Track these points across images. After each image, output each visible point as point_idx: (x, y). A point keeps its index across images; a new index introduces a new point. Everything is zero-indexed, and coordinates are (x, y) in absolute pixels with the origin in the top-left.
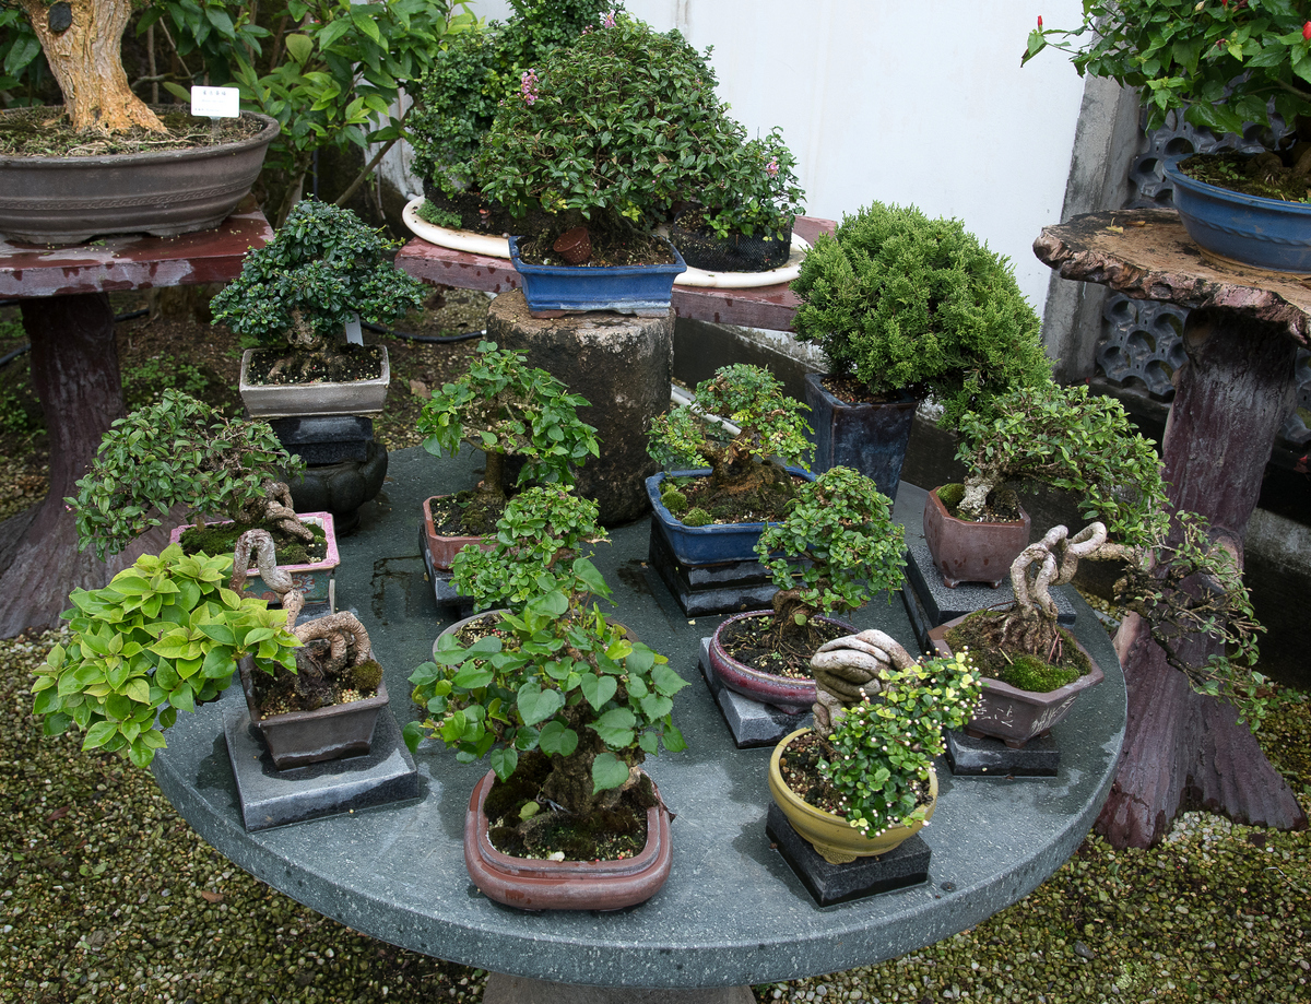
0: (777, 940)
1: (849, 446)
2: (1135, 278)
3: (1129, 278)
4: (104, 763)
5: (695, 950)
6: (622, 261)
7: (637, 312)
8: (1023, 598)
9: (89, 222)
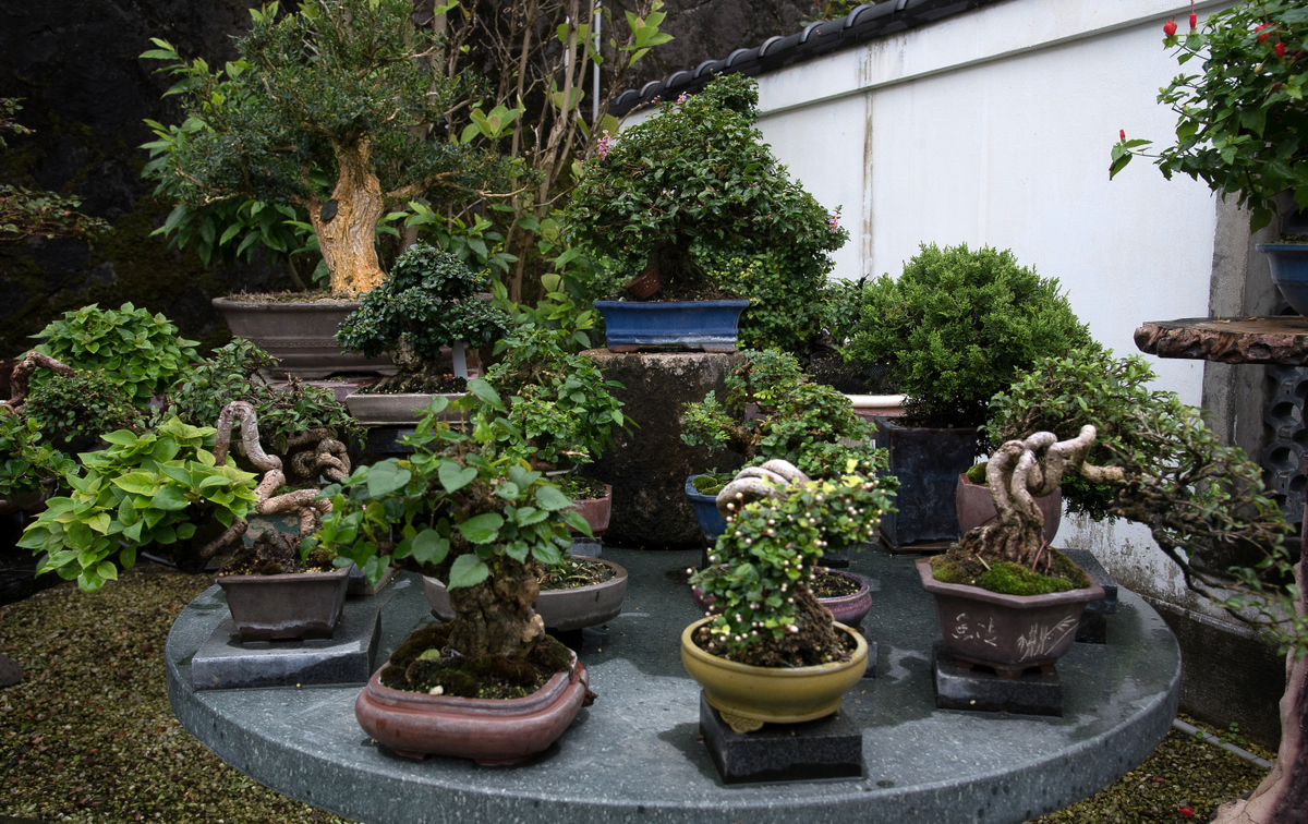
0: (659, 804)
1: (909, 471)
2: (1230, 344)
3: (1225, 345)
4: (273, 812)
5: (565, 804)
6: (691, 298)
7: (705, 346)
8: (1001, 499)
9: (329, 359)
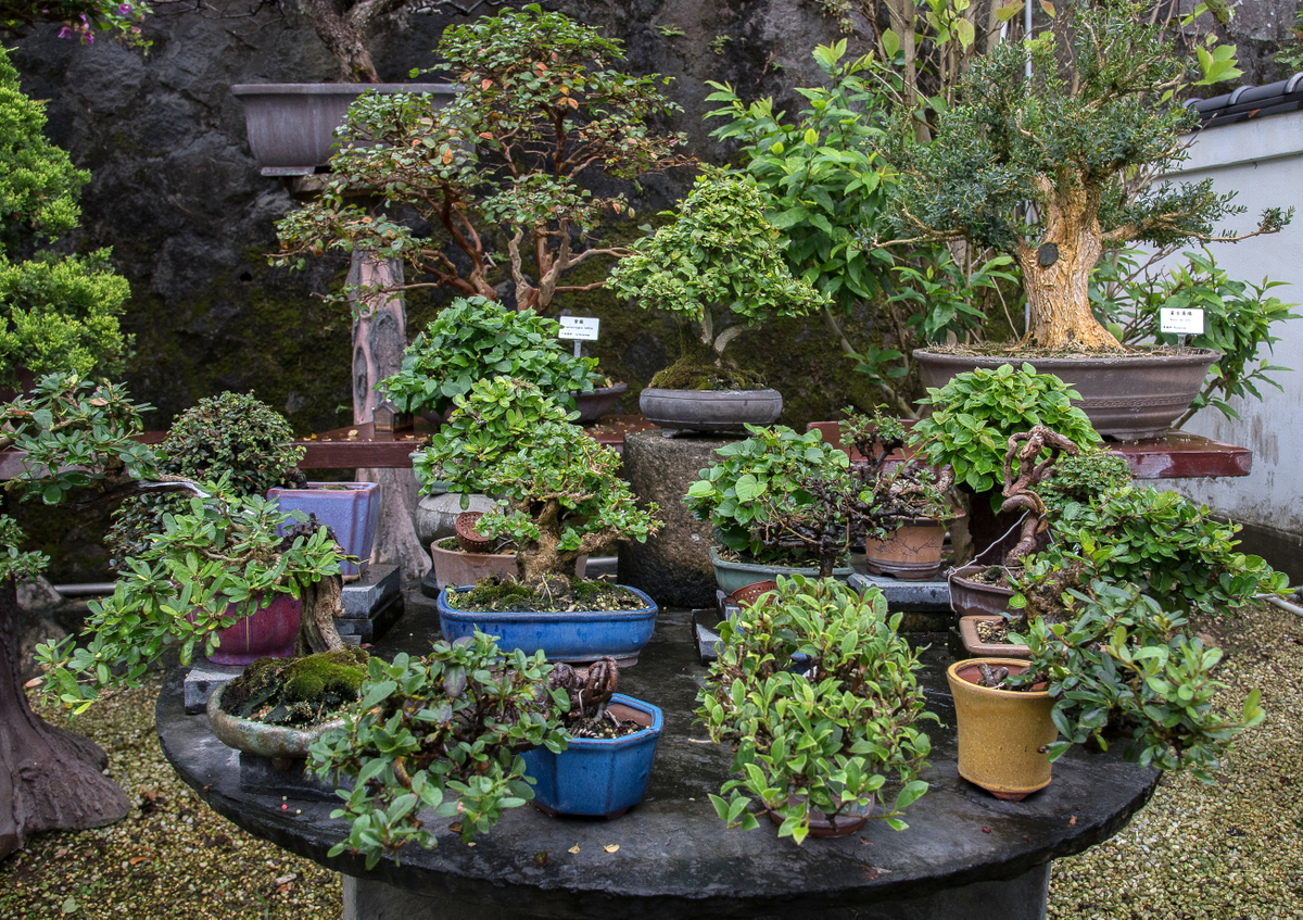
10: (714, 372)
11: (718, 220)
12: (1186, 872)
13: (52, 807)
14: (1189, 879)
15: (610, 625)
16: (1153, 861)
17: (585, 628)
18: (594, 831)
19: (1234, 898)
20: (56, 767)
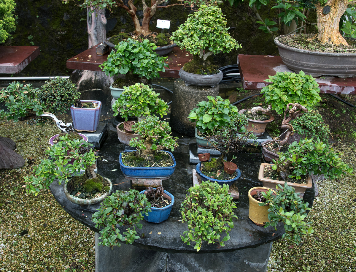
10: (202, 68)
11: (207, 22)
12: (336, 213)
13: (3, 163)
14: (336, 215)
15: (163, 171)
16: (326, 208)
17: (157, 171)
18: (156, 227)
19: (348, 223)
20: (3, 151)
